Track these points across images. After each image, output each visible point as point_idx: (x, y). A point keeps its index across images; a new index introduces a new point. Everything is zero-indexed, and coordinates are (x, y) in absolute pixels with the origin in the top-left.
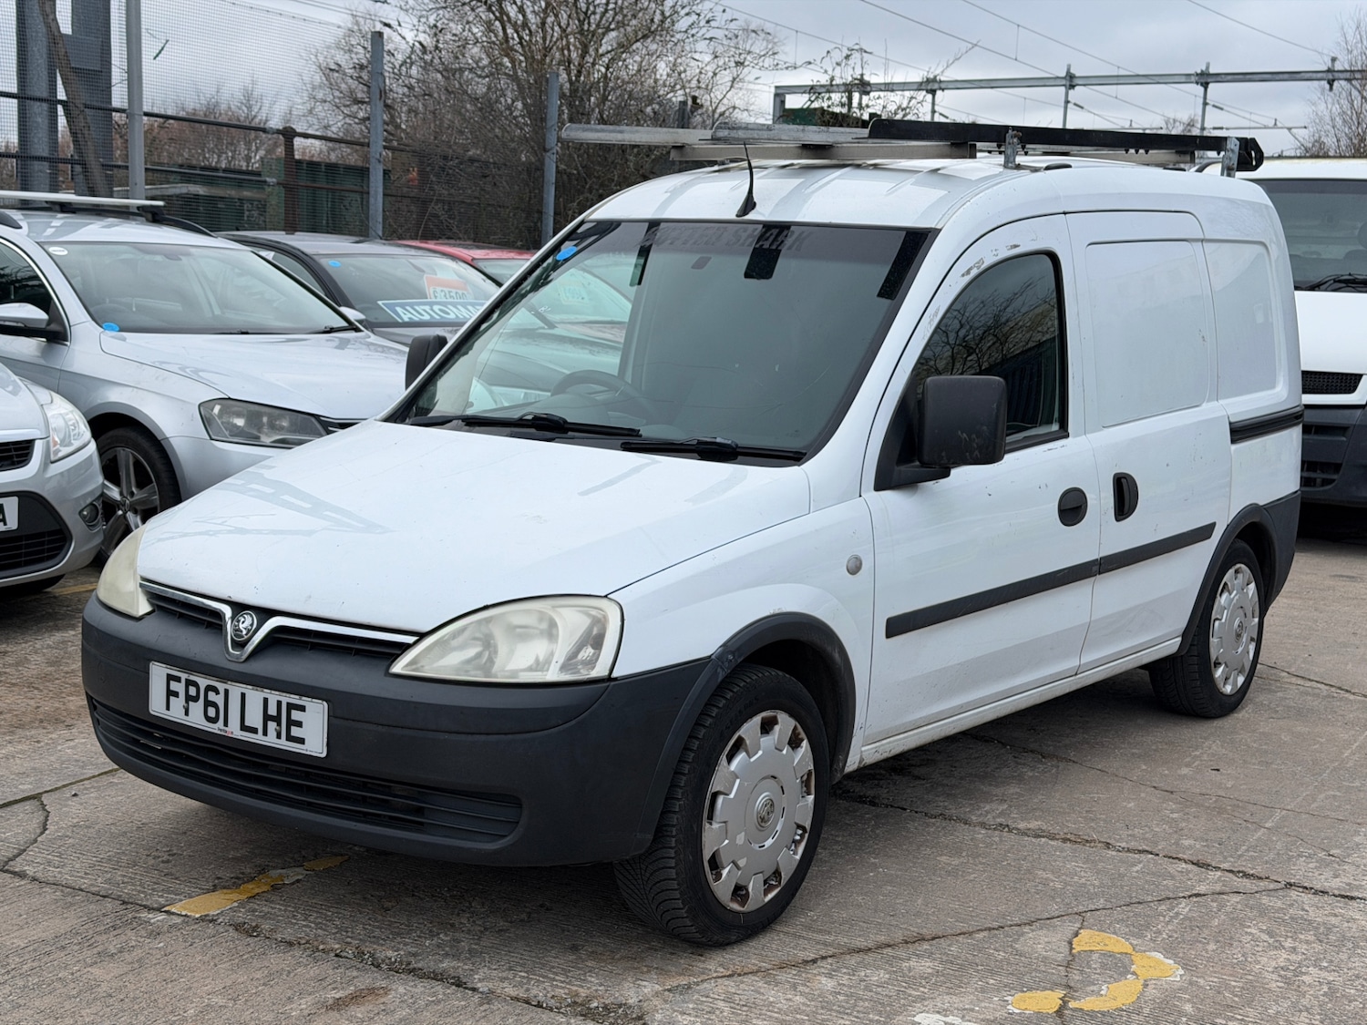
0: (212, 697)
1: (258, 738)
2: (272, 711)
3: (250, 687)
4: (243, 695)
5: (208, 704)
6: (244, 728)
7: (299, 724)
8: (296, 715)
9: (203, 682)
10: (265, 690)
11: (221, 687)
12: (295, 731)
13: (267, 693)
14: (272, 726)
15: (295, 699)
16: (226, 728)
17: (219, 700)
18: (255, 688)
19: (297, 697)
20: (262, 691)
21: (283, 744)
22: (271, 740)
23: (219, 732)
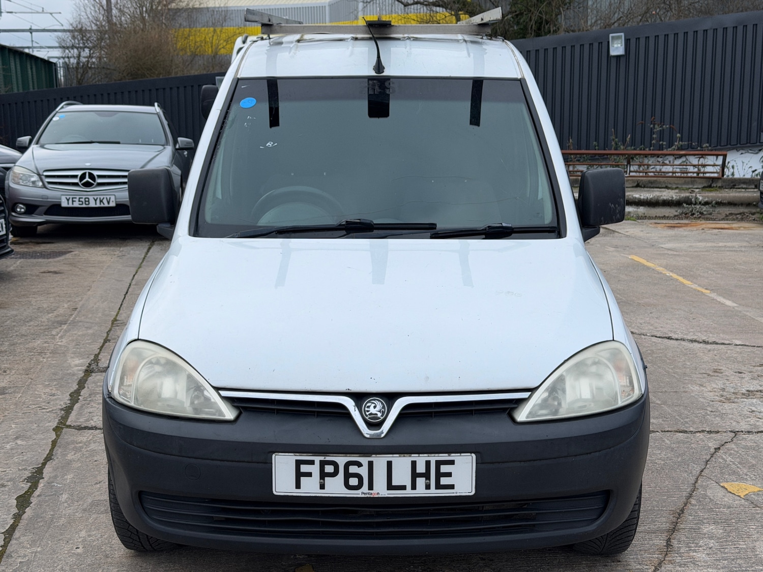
0: (353, 469)
1: (409, 493)
2: (421, 469)
3: (398, 455)
4: (389, 464)
5: (348, 476)
6: (390, 487)
7: (449, 475)
8: (444, 469)
9: (342, 460)
10: (413, 455)
11: (364, 461)
12: (444, 481)
13: (414, 457)
14: (421, 482)
15: (444, 457)
16: (371, 491)
17: (364, 471)
18: (402, 455)
19: (447, 455)
20: (410, 456)
21: (433, 492)
22: (421, 491)
23: (363, 496)
